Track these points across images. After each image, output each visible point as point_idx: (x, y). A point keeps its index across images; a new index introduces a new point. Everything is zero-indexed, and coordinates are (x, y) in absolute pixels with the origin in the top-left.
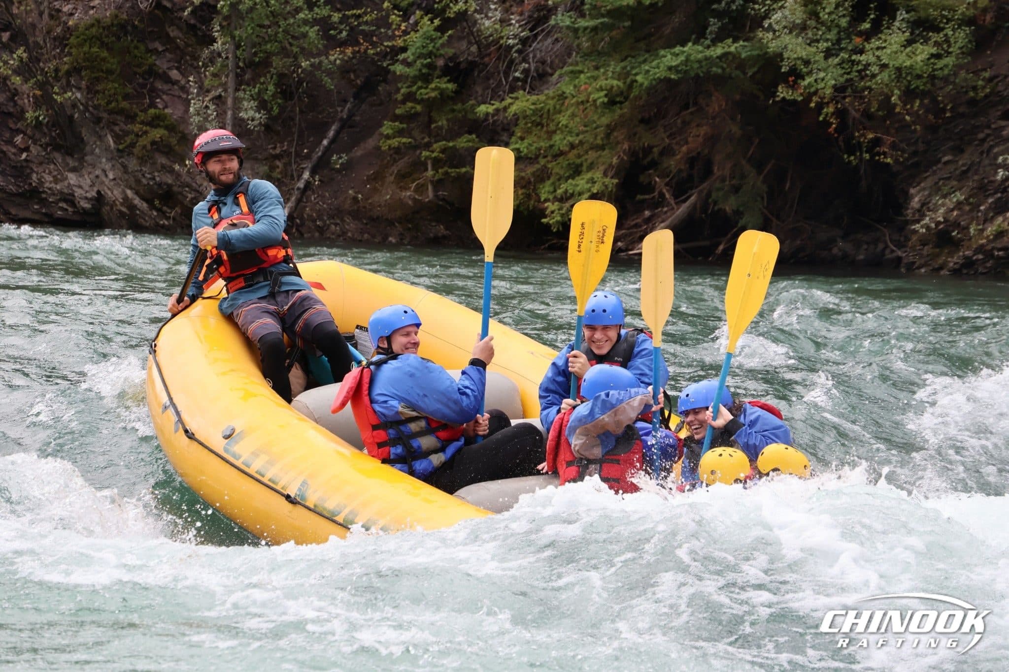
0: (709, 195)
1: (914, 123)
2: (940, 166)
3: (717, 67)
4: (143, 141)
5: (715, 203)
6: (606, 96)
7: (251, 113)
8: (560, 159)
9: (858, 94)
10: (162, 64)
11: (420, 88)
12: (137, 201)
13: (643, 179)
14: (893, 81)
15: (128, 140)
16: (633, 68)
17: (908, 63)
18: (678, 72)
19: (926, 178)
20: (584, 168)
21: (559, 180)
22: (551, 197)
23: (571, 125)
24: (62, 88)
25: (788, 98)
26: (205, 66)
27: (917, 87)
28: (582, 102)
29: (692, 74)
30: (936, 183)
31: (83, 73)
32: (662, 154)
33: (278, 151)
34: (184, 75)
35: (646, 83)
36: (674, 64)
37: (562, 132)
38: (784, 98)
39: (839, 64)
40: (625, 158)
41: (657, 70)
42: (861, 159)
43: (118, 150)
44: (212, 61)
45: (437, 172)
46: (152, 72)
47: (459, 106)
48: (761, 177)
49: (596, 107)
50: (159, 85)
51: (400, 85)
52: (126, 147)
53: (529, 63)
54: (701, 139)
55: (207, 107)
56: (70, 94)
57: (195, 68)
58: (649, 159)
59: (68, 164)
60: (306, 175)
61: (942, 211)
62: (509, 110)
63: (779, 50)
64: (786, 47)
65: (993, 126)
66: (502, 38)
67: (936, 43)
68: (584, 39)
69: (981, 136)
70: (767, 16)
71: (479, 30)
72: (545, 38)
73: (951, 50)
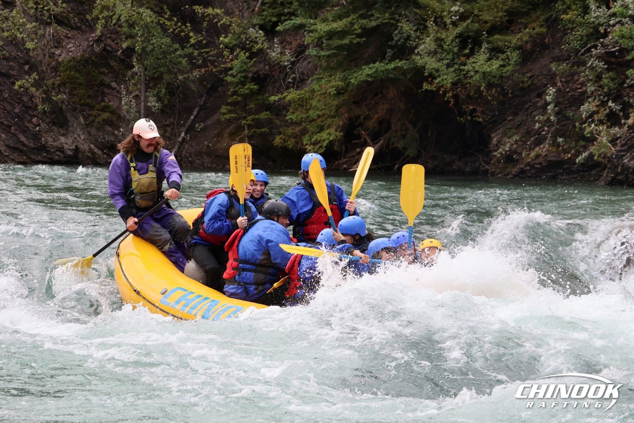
0: (389, 140)
1: (493, 100)
2: (506, 122)
3: (391, 73)
4: (99, 119)
5: (393, 144)
6: (335, 90)
7: (153, 103)
8: (313, 123)
9: (464, 86)
10: (107, 80)
11: (240, 88)
12: (96, 150)
13: (355, 132)
14: (481, 79)
15: (91, 119)
16: (349, 76)
17: (489, 70)
18: (372, 77)
19: (499, 128)
20: (325, 128)
21: (313, 134)
22: (309, 143)
23: (318, 105)
24: (56, 93)
25: (429, 89)
26: (129, 80)
27: (494, 82)
28: (323, 94)
29: (379, 78)
30: (505, 131)
31: (67, 85)
32: (365, 119)
33: (168, 123)
34: (119, 85)
35: (356, 83)
36: (370, 73)
37: (314, 109)
38: (426, 89)
39: (454, 71)
40: (346, 122)
41: (361, 76)
42: (466, 119)
43: (86, 124)
44: (133, 77)
45: (250, 131)
46: (102, 84)
47: (260, 97)
48: (416, 130)
49: (331, 96)
50: (106, 90)
51: (230, 87)
52: (90, 123)
53: (295, 74)
54: (384, 111)
55: (131, 101)
56: (60, 96)
57: (124, 81)
58: (358, 122)
59: (60, 132)
60: (183, 134)
61: (508, 145)
62: (286, 99)
63: (423, 65)
64: (426, 63)
65: (533, 101)
66: (281, 62)
67: (502, 59)
68: (324, 61)
69: (527, 106)
70: (416, 47)
71: (270, 58)
72: (303, 61)
73: (510, 63)
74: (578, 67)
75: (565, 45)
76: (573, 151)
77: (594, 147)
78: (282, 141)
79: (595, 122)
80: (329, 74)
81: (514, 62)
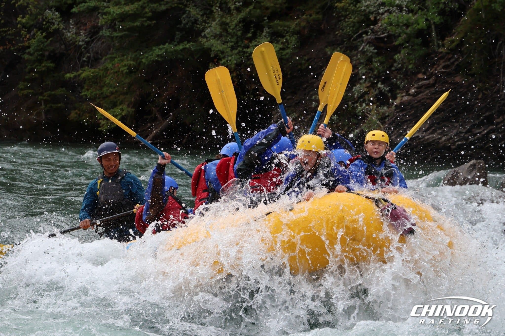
0: (178, 116)
3: (180, 54)
6: (128, 69)
9: (247, 67)
11: (37, 66)
13: (147, 108)
16: (140, 55)
18: (162, 57)
20: (118, 104)
23: (111, 83)
28: (116, 72)
29: (169, 57)
35: (147, 63)
36: (160, 53)
37: (107, 87)
39: (238, 53)
40: (138, 98)
41: (152, 57)
45: (47, 106)
47: (56, 74)
48: (203, 107)
49: (123, 75)
51: (27, 64)
53: (90, 53)
54: (173, 89)
58: (149, 99)
62: (81, 76)
63: (210, 46)
64: (212, 45)
65: (310, 82)
66: (77, 41)
67: (282, 43)
68: (116, 42)
69: (305, 86)
70: (203, 30)
71: (65, 38)
72: (97, 41)
73: (289, 46)
74: (351, 51)
75: (339, 31)
76: (346, 128)
77: (365, 125)
78: (77, 115)
79: (366, 101)
80: (121, 54)
81: (294, 45)
